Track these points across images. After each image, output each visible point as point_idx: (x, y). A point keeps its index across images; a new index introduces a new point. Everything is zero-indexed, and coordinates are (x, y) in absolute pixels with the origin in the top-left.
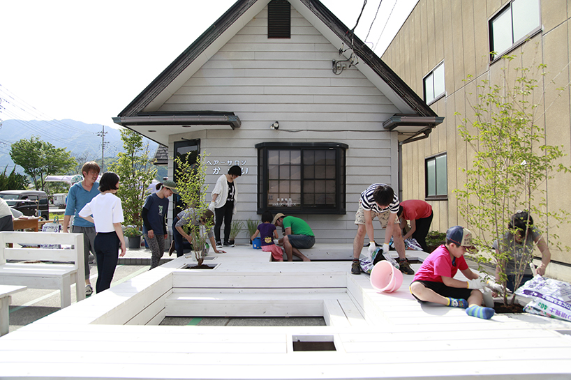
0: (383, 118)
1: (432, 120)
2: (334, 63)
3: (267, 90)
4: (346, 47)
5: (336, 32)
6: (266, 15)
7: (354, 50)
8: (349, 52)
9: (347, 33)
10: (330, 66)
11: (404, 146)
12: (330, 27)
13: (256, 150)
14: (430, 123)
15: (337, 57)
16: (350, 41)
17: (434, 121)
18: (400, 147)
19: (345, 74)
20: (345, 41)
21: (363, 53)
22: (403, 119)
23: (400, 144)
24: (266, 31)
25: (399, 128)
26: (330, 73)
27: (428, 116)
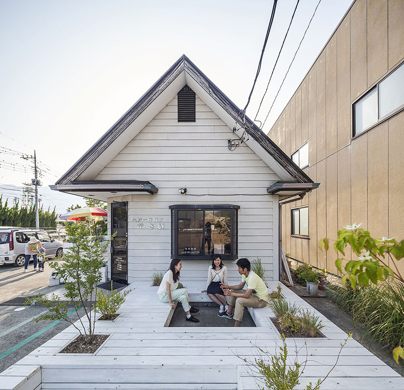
0: (268, 185)
1: (309, 185)
2: (229, 141)
3: (178, 164)
4: (238, 126)
5: (230, 114)
6: (176, 102)
7: (246, 129)
8: (241, 131)
9: (240, 114)
10: (227, 144)
11: (283, 206)
12: (226, 110)
13: (170, 210)
14: (307, 188)
15: (231, 137)
16: (241, 121)
17: (311, 186)
18: (280, 207)
19: (238, 150)
20: (238, 121)
21: (253, 131)
22: (285, 186)
23: (280, 205)
24: (176, 116)
25: (280, 193)
26: (226, 150)
27: (305, 182)
